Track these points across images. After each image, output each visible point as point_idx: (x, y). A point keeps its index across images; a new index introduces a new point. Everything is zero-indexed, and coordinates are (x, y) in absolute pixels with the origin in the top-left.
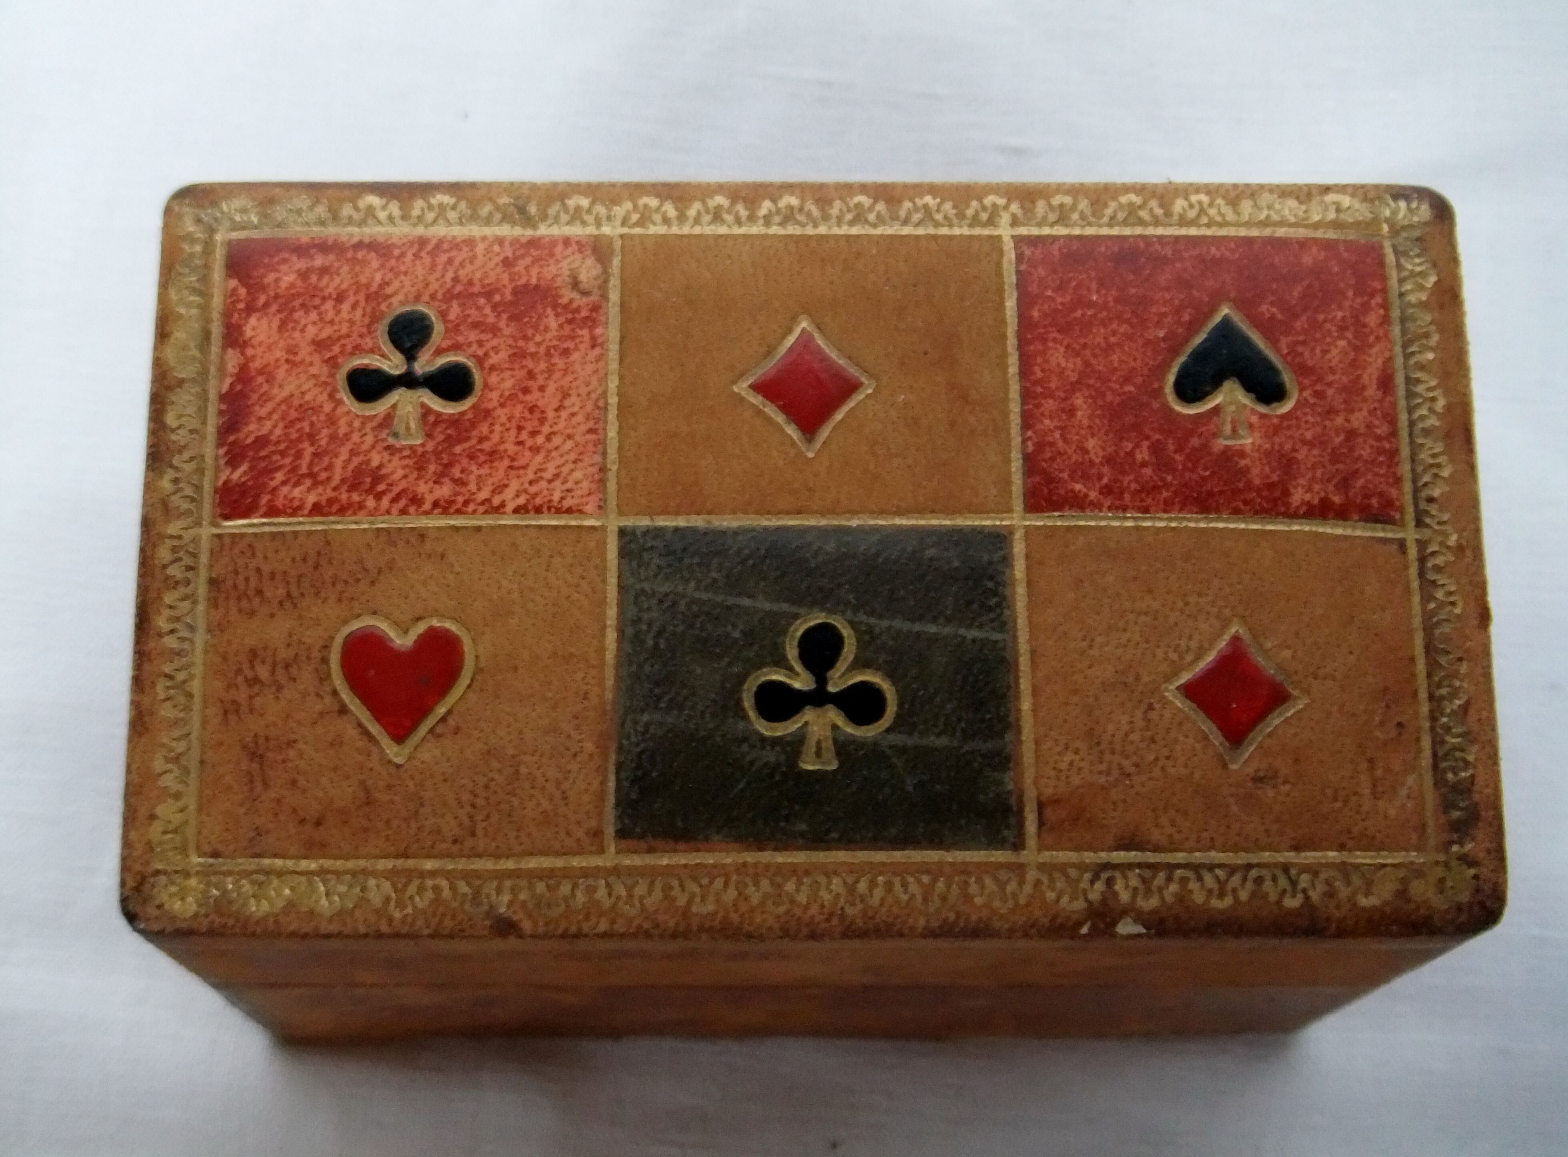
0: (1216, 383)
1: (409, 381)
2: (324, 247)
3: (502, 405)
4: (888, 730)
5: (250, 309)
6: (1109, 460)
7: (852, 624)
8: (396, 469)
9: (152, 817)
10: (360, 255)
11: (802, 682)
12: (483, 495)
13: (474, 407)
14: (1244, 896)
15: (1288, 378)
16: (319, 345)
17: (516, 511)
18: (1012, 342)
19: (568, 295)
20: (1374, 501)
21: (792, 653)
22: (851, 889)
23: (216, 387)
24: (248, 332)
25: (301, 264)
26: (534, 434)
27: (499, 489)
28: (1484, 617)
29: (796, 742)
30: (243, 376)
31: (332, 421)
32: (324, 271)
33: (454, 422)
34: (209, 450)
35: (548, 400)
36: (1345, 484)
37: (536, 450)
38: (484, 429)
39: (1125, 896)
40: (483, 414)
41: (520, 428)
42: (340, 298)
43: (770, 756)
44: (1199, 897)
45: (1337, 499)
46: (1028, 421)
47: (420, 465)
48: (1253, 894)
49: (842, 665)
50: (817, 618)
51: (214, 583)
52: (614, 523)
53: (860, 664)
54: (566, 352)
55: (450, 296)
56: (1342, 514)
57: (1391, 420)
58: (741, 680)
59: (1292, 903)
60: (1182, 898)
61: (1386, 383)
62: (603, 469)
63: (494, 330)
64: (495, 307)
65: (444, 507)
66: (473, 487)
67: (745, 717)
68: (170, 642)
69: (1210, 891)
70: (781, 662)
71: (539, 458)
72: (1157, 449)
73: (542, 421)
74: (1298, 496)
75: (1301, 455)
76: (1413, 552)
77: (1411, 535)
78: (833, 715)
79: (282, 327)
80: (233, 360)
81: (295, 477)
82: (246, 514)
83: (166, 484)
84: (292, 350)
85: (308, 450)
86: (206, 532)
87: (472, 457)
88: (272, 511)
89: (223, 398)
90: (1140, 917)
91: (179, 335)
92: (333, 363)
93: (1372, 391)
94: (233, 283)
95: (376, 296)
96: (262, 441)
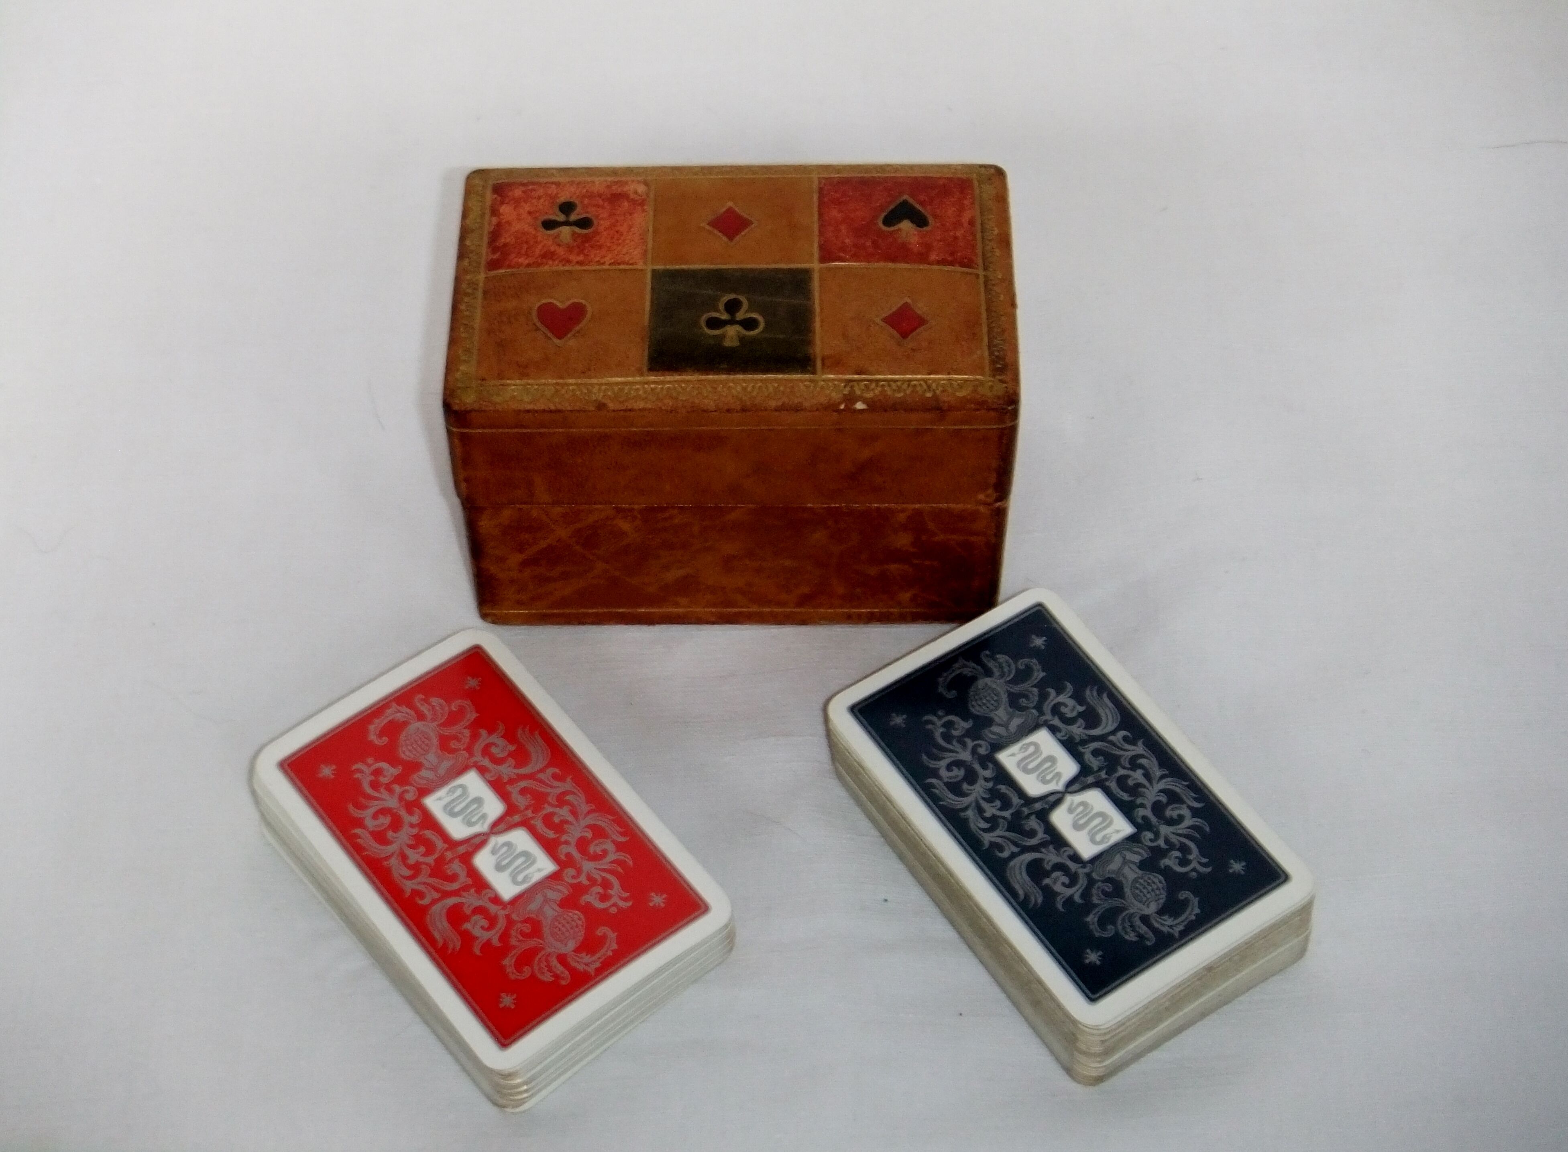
0: (900, 220)
1: (567, 223)
2: (533, 183)
3: (605, 231)
4: (762, 332)
5: (502, 203)
6: (855, 245)
7: (748, 299)
8: (561, 251)
9: (458, 370)
10: (547, 185)
11: (725, 317)
12: (597, 259)
13: (593, 232)
14: (908, 392)
15: (931, 220)
16: (530, 213)
17: (610, 264)
18: (815, 209)
19: (632, 196)
20: (966, 261)
21: (721, 306)
22: (744, 389)
23: (487, 229)
24: (502, 210)
25: (523, 189)
26: (618, 240)
27: (603, 257)
28: (1013, 305)
29: (723, 337)
30: (499, 225)
31: (535, 237)
32: (534, 190)
33: (585, 236)
34: (484, 250)
35: (623, 229)
36: (952, 254)
37: (618, 245)
38: (598, 238)
39: (858, 392)
40: (597, 233)
41: (612, 238)
42: (539, 198)
43: (712, 342)
44: (889, 393)
45: (950, 259)
46: (821, 233)
47: (570, 249)
48: (913, 391)
49: (743, 310)
50: (732, 296)
51: (485, 293)
52: (650, 268)
53: (748, 311)
54: (631, 214)
55: (584, 197)
56: (952, 263)
57: (973, 234)
58: (699, 317)
59: (929, 395)
60: (883, 392)
61: (972, 223)
62: (646, 251)
63: (603, 207)
64: (603, 200)
65: (579, 263)
66: (592, 256)
67: (701, 328)
68: (467, 313)
69: (894, 390)
70: (717, 311)
71: (620, 248)
72: (874, 242)
73: (622, 235)
74: (933, 257)
75: (935, 244)
76: (982, 280)
77: (981, 272)
78: (738, 328)
79: (515, 209)
80: (494, 220)
81: (519, 255)
82: (500, 267)
83: (466, 263)
84: (519, 215)
85: (525, 246)
86: (482, 277)
87: (592, 247)
88: (509, 266)
89: (490, 233)
90: (865, 401)
91: (471, 216)
92: (536, 218)
93: (966, 225)
94: (495, 196)
95: (553, 198)
96: (505, 245)
